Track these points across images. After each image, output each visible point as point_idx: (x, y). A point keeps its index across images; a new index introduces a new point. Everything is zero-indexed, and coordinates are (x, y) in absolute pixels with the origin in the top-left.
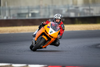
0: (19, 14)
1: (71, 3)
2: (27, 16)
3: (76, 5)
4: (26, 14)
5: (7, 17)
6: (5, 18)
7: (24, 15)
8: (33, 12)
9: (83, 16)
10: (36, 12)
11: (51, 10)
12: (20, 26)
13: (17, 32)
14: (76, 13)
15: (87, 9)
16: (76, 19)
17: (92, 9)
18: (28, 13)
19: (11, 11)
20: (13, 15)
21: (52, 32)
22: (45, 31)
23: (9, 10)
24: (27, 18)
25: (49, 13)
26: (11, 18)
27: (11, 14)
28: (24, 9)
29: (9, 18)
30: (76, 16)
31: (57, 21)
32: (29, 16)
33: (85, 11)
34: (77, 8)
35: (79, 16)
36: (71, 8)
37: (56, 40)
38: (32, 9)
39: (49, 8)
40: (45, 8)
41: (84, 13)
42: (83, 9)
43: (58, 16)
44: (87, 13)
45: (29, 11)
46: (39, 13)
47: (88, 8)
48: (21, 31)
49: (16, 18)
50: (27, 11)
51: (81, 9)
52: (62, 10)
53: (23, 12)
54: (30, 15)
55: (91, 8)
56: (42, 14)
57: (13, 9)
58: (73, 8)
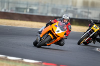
0: (17, 9)
1: (70, 4)
2: (25, 11)
3: (75, 6)
5: (5, 10)
6: (3, 10)
7: (22, 10)
8: (31, 8)
9: (80, 18)
10: (35, 8)
12: (17, 20)
13: (14, 26)
14: (74, 15)
15: (86, 12)
16: (74, 20)
17: (90, 13)
18: (27, 9)
19: (10, 4)
21: (59, 31)
22: (52, 29)
23: (8, 3)
24: (25, 13)
25: (48, 11)
26: (9, 11)
27: (10, 7)
28: (23, 4)
29: (7, 11)
30: (74, 17)
31: (64, 21)
32: (27, 12)
33: (84, 13)
34: (76, 9)
35: (76, 17)
36: (69, 9)
37: (62, 39)
40: (44, 5)
41: (82, 16)
42: (82, 11)
43: (66, 17)
44: (85, 16)
45: (27, 6)
46: (38, 9)
47: (87, 11)
48: (18, 25)
49: (14, 12)
50: (25, 7)
51: (79, 11)
52: (60, 10)
53: (21, 6)
54: (28, 10)
55: (90, 11)
57: (12, 3)
58: (72, 9)
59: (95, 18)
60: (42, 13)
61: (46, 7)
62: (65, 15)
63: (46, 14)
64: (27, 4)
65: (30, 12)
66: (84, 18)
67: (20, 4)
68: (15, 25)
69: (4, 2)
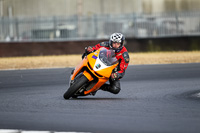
0: (36, 33)
1: (139, 10)
2: (52, 35)
3: (150, 13)
4: (50, 31)
5: (12, 38)
6: (8, 40)
7: (46, 34)
8: (62, 27)
9: (163, 35)
10: (70, 27)
11: (100, 24)
12: (37, 55)
14: (150, 30)
15: (172, 23)
16: (150, 42)
17: (182, 23)
18: (54, 30)
19: (20, 26)
20: (24, 34)
22: (89, 63)
23: (17, 23)
24: (52, 39)
25: (97, 29)
26: (21, 40)
27: (21, 31)
28: (46, 21)
29: (16, 40)
30: (150, 36)
31: (114, 46)
32: (55, 36)
33: (169, 26)
34: (153, 19)
35: (155, 35)
36: (139, 21)
38: (63, 21)
39: (96, 20)
40: (89, 19)
41: (166, 30)
42: (165, 22)
43: (116, 37)
44: (172, 30)
45: (55, 25)
46: (76, 29)
47: (174, 19)
48: (41, 64)
49: (30, 40)
50: (51, 27)
51: (159, 22)
52: (121, 24)
53: (43, 27)
54: (58, 33)
55: (180, 19)
56: (82, 32)
57: (23, 22)
58: (144, 20)
59: (192, 31)
60: (86, 36)
61: (93, 23)
62: (114, 35)
63: (95, 36)
64: (55, 21)
65: (61, 36)
66: (169, 35)
67: (39, 22)
68: (33, 65)
69: (9, 23)
